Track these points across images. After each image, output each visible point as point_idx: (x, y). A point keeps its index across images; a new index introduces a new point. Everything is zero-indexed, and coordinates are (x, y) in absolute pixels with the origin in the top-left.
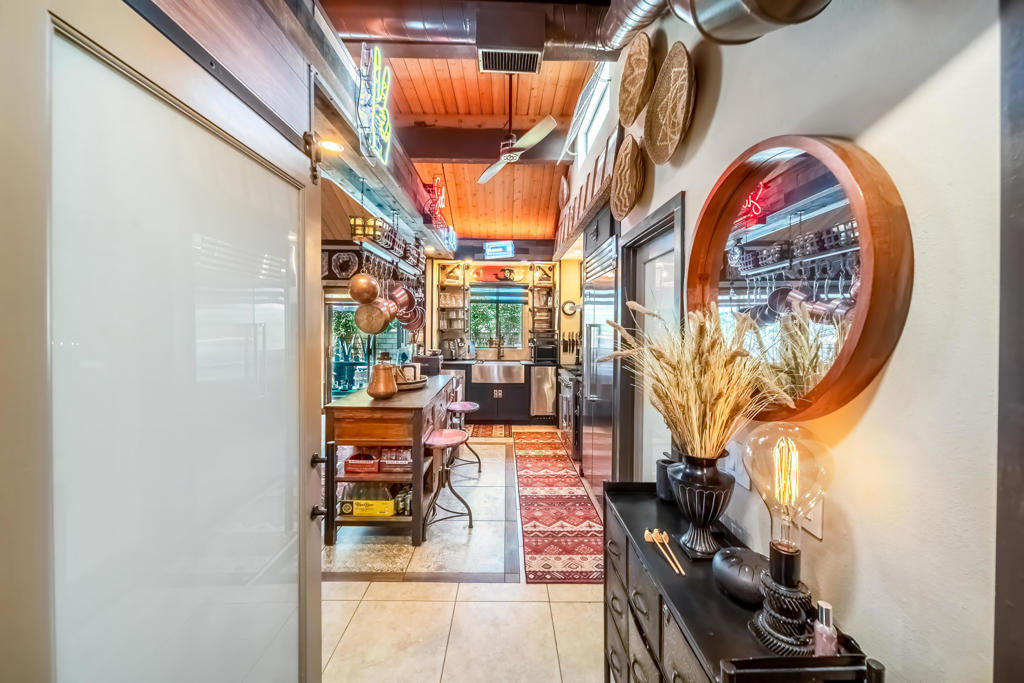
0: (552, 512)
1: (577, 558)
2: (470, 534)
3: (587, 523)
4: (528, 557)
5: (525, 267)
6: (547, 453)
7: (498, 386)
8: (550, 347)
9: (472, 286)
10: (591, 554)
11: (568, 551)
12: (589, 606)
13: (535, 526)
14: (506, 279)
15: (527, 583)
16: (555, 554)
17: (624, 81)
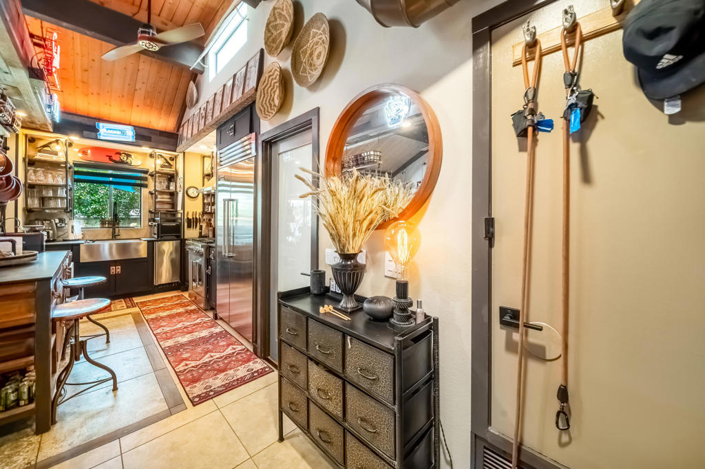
0: (199, 350)
1: (231, 372)
2: (115, 396)
3: (230, 347)
4: (188, 389)
5: (145, 154)
6: (178, 311)
7: (115, 263)
8: (174, 224)
9: (76, 165)
10: (241, 365)
11: (221, 371)
12: (250, 397)
13: (187, 365)
14: (122, 162)
15: (194, 406)
16: (212, 376)
17: (268, 24)
